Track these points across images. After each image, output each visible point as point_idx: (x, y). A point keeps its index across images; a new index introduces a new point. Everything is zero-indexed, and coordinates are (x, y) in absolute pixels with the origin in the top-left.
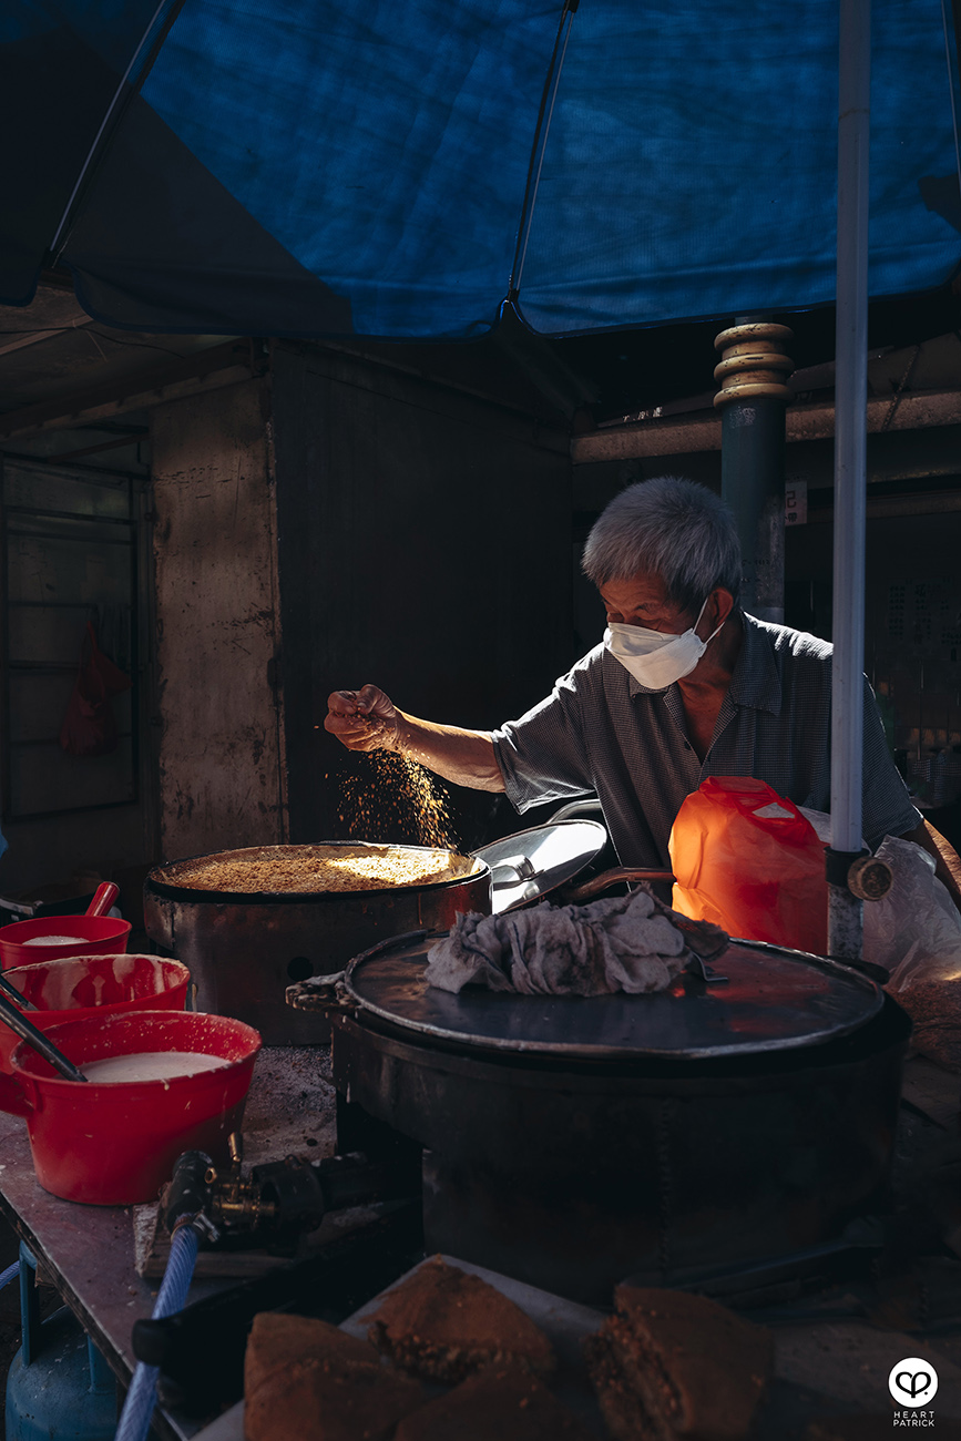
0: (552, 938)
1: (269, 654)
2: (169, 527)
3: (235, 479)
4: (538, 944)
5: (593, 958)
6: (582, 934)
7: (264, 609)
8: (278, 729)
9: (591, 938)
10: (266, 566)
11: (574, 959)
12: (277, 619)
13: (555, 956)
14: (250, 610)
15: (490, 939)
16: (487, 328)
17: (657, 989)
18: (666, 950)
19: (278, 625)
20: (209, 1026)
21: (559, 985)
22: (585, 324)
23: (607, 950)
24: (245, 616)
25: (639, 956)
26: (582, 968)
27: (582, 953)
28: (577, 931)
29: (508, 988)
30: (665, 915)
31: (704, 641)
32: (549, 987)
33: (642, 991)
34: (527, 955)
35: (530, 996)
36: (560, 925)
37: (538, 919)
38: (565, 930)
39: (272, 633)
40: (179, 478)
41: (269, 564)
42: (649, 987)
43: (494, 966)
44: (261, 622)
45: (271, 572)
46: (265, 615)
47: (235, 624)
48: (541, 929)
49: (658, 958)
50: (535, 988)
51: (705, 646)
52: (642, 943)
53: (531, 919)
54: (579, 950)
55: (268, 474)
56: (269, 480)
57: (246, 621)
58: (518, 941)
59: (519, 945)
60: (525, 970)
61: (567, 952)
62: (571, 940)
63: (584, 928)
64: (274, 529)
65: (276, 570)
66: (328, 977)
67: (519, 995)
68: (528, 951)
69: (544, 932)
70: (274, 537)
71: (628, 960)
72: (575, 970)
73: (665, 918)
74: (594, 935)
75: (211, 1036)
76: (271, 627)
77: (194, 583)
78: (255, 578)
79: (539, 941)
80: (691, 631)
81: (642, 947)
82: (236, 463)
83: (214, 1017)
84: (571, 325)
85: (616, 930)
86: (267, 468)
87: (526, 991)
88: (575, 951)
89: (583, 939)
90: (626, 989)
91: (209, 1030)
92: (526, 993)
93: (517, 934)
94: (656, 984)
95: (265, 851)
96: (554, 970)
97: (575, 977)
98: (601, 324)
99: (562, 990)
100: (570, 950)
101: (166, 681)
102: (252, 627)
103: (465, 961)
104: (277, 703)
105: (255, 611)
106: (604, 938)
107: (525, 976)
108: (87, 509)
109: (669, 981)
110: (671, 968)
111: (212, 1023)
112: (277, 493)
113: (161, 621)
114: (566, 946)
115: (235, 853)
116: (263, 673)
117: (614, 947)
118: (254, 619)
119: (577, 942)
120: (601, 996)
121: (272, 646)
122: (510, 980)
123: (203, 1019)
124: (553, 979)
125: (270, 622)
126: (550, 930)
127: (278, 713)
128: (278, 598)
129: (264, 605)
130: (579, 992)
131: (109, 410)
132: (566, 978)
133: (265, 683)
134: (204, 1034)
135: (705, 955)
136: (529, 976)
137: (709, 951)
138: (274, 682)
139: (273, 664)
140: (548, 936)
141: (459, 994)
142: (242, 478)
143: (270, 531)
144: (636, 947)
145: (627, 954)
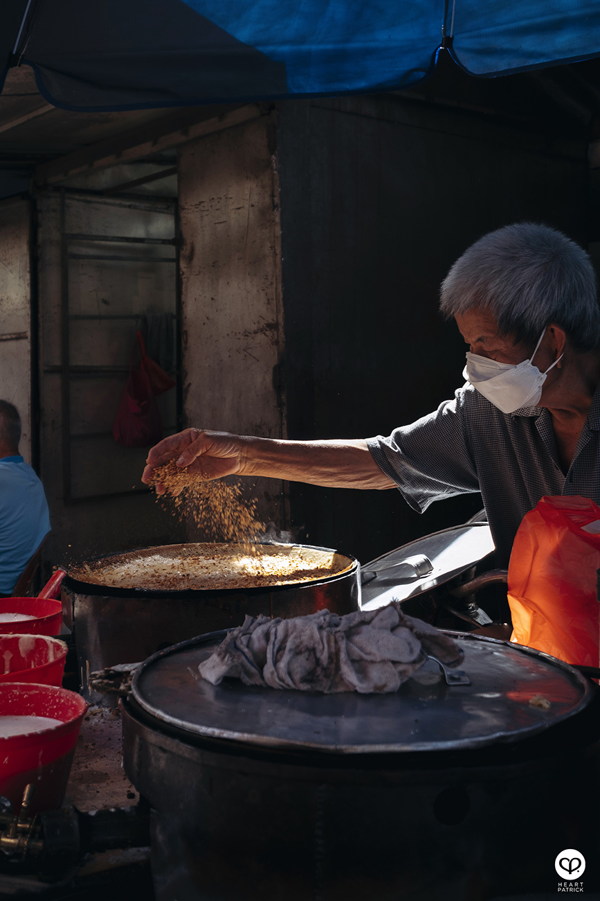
0: (301, 643)
1: (274, 361)
2: (193, 250)
3: (247, 206)
4: (287, 649)
5: (335, 661)
6: (325, 641)
7: (270, 321)
8: (281, 427)
9: (333, 644)
10: (272, 284)
11: (318, 661)
12: (281, 330)
13: (302, 659)
14: (259, 322)
15: (259, 640)
16: (422, 74)
17: (386, 690)
18: (397, 658)
19: (282, 336)
20: (60, 698)
21: (301, 682)
22: (516, 63)
23: (343, 656)
24: (254, 327)
25: (372, 662)
26: (324, 669)
27: (324, 657)
28: (322, 639)
29: (258, 682)
30: (406, 626)
31: (542, 372)
32: (294, 683)
33: (371, 690)
34: (279, 656)
35: (279, 690)
36: (308, 632)
37: (295, 626)
38: (312, 637)
39: (277, 343)
40: (201, 207)
41: (275, 283)
42: (376, 687)
43: (251, 663)
44: (268, 333)
45: (276, 289)
46: (272, 326)
47: (246, 334)
48: (295, 634)
49: (391, 664)
50: (281, 683)
51: (544, 376)
52: (374, 650)
53: (290, 625)
54: (322, 653)
55: (273, 201)
56: (274, 207)
57: (256, 332)
58: (274, 644)
59: (274, 648)
60: (272, 669)
61: (312, 655)
62: (316, 645)
63: (328, 636)
64: (278, 250)
65: (280, 286)
66: (130, 665)
67: (270, 689)
68: (280, 653)
69: (296, 637)
70: (279, 257)
71: (361, 666)
72: (319, 671)
73: (407, 630)
74: (336, 642)
75: (61, 705)
76: (276, 337)
77: (212, 299)
78: (262, 294)
79: (289, 645)
80: (528, 363)
81: (374, 655)
82: (247, 192)
83: (64, 690)
84: (502, 65)
85: (357, 639)
86: (273, 196)
87: (276, 686)
88: (318, 655)
89: (326, 645)
90: (358, 689)
91: (60, 701)
92: (275, 687)
93: (276, 638)
94: (385, 686)
95: (187, 547)
96: (299, 670)
97: (318, 676)
98: (531, 62)
99: (304, 687)
100: (315, 653)
101: (190, 384)
102: (260, 337)
103: (223, 659)
104: (280, 404)
105: (263, 323)
106: (343, 645)
107: (272, 673)
108: (139, 231)
109: (399, 683)
110: (402, 673)
111: (62, 695)
112: (281, 218)
113: (186, 332)
114: (313, 650)
115: (159, 549)
116: (269, 378)
117: (348, 653)
118: (262, 330)
119: (321, 647)
120: (341, 693)
121: (276, 354)
122: (263, 678)
123: (55, 692)
124: (297, 677)
125: (275, 333)
126: (300, 636)
127: (281, 414)
128: (282, 311)
129: (270, 318)
130: (319, 689)
131: (146, 149)
132: (310, 677)
133: (271, 388)
134: (55, 703)
135: (446, 662)
136: (275, 674)
137: (449, 659)
138: (278, 385)
139: (277, 371)
140: (298, 641)
141: (220, 685)
142: (253, 206)
143: (275, 253)
144: (369, 654)
145: (362, 660)
